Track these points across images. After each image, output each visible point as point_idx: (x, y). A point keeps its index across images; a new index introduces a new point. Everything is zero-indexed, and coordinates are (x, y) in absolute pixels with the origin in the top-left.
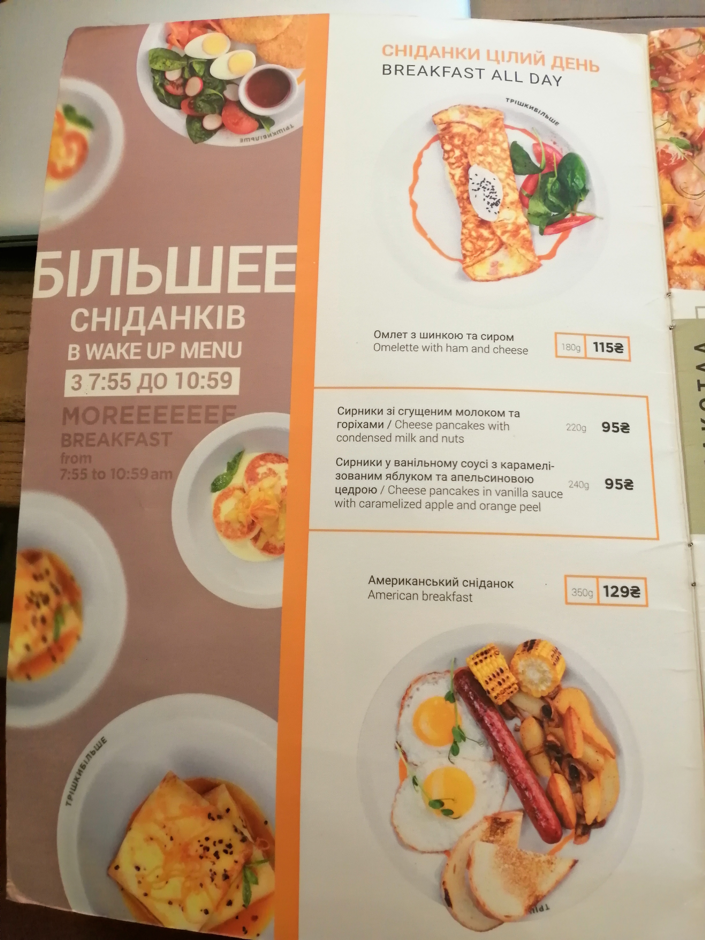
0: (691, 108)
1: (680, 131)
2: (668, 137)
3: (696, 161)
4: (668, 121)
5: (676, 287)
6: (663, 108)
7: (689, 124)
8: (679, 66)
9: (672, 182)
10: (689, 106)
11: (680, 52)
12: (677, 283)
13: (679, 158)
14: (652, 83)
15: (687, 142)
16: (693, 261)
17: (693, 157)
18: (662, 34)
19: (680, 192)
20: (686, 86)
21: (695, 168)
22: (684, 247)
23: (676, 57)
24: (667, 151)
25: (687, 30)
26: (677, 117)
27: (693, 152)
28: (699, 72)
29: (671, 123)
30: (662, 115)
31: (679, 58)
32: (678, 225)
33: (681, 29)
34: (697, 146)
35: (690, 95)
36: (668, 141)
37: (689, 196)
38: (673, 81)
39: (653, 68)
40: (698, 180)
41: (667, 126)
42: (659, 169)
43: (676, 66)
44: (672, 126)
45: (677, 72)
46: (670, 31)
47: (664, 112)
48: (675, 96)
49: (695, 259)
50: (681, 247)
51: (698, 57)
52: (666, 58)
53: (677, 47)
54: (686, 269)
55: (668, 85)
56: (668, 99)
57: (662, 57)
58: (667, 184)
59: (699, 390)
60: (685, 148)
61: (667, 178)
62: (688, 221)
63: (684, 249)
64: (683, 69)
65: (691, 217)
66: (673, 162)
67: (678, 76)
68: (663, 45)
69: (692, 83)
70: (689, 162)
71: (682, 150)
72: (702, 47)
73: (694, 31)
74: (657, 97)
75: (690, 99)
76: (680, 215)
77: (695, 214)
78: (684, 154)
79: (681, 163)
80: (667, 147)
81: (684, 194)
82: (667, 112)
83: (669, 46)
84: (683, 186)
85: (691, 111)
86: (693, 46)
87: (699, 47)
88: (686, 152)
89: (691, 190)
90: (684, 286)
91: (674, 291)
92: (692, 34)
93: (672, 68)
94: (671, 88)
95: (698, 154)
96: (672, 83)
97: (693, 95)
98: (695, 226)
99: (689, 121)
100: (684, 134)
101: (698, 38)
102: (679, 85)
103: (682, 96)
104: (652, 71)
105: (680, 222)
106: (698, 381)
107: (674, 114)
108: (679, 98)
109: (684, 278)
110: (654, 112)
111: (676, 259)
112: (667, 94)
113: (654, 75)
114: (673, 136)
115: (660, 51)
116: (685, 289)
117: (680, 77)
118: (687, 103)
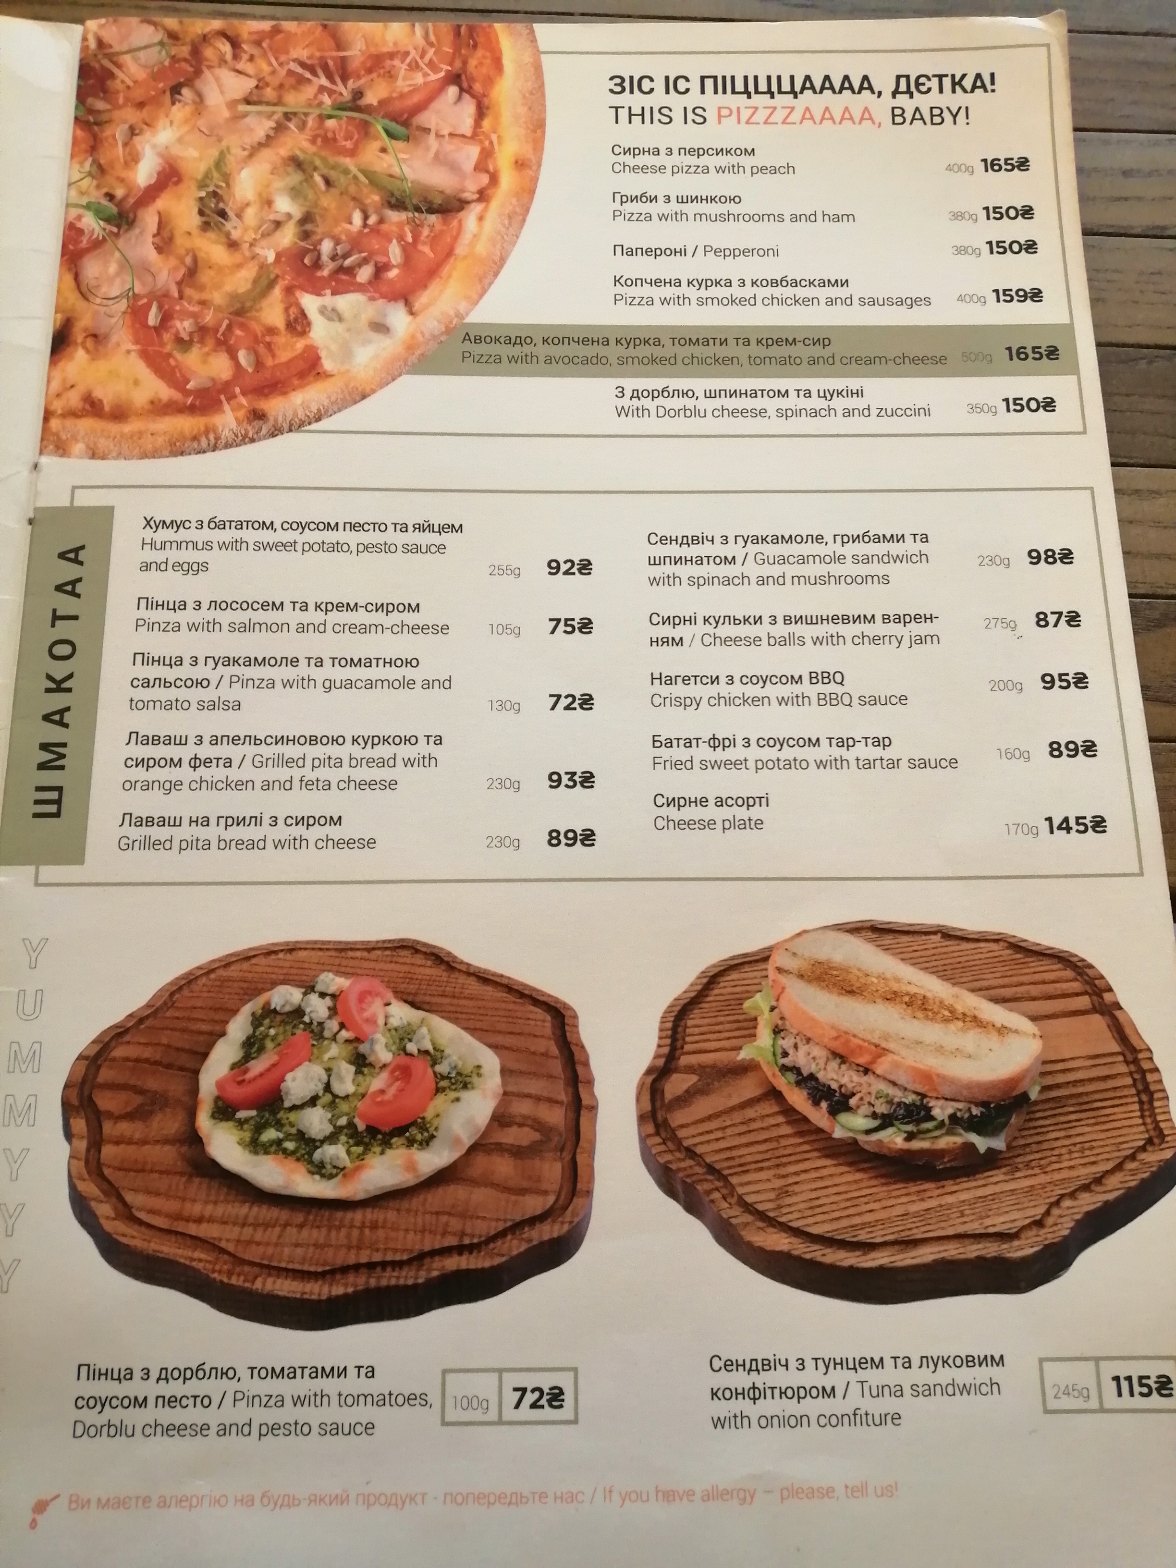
0: (130, 154)
1: (105, 190)
2: (84, 201)
3: (121, 243)
4: (90, 174)
5: (49, 454)
6: (86, 151)
7: (122, 180)
8: (123, 82)
9: (77, 277)
10: (128, 149)
11: (127, 59)
12: (51, 447)
13: (95, 236)
14: (77, 108)
15: (114, 210)
16: (84, 409)
17: (117, 235)
18: (101, 26)
19: (84, 292)
20: (130, 115)
21: (117, 254)
22: (72, 386)
23: (119, 66)
24: (79, 225)
25: (142, 22)
26: (105, 167)
27: (119, 226)
28: (153, 93)
29: (93, 177)
30: (81, 163)
31: (124, 69)
32: (70, 350)
33: (134, 21)
34: (128, 217)
35: (133, 131)
36: (82, 206)
37: (98, 301)
38: (109, 107)
39: (82, 84)
40: (118, 274)
41: (86, 183)
42: (63, 255)
43: (118, 82)
44: (95, 182)
45: (118, 92)
46: (115, 21)
47: (86, 159)
48: (108, 132)
49: (88, 407)
50: (68, 386)
51: (155, 70)
52: (103, 67)
53: (124, 50)
54: (69, 423)
55: (99, 112)
56: (95, 137)
57: (97, 66)
58: (69, 278)
59: (53, 626)
60: (108, 220)
61: (70, 270)
62: (90, 343)
63: (73, 390)
64: (128, 87)
65: (95, 336)
66: (84, 242)
67: (118, 99)
68: (101, 43)
69: (138, 113)
70: (109, 244)
71: (101, 223)
72: (164, 53)
73: (155, 24)
74: (79, 132)
75: (131, 139)
76: (78, 335)
77: (102, 331)
78: (104, 229)
79: (97, 244)
80: (79, 217)
81: (91, 298)
82: (90, 160)
83: (111, 46)
84: (93, 283)
85: (129, 158)
86: (149, 50)
87: (160, 52)
88: (108, 227)
89: (104, 290)
90: (61, 451)
91: (44, 460)
92: (151, 29)
93: (112, 84)
94: (104, 117)
95: (127, 231)
96: (108, 111)
97: (137, 131)
98: (97, 350)
99: (124, 174)
100: (110, 197)
101: (159, 36)
102: (117, 114)
103: (119, 132)
104: (80, 89)
105: (76, 344)
106: (54, 611)
107: (102, 162)
108: (114, 137)
109: (64, 437)
110: (72, 156)
111: (58, 406)
112: (96, 128)
113: (81, 96)
114: (93, 200)
115: (95, 55)
116: (61, 456)
117: (121, 101)
118: (125, 145)
